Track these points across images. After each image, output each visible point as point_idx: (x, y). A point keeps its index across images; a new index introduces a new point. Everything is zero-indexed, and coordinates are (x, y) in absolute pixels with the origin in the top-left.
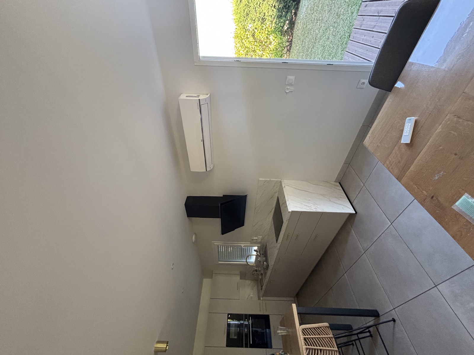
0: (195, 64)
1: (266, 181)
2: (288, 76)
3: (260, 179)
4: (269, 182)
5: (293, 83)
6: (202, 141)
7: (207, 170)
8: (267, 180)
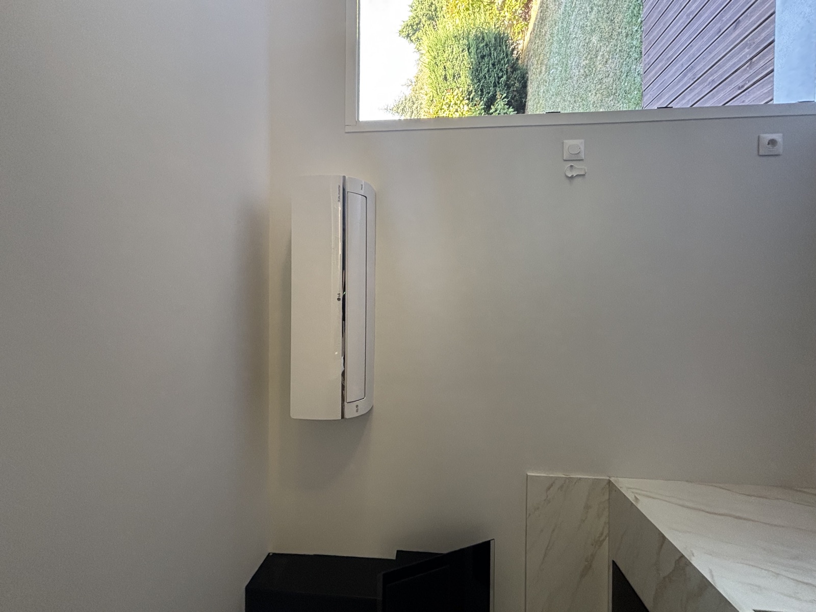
0: (348, 129)
1: (552, 482)
2: (565, 141)
3: (529, 474)
4: (567, 485)
5: (582, 156)
6: (339, 299)
7: (347, 416)
8: (557, 478)
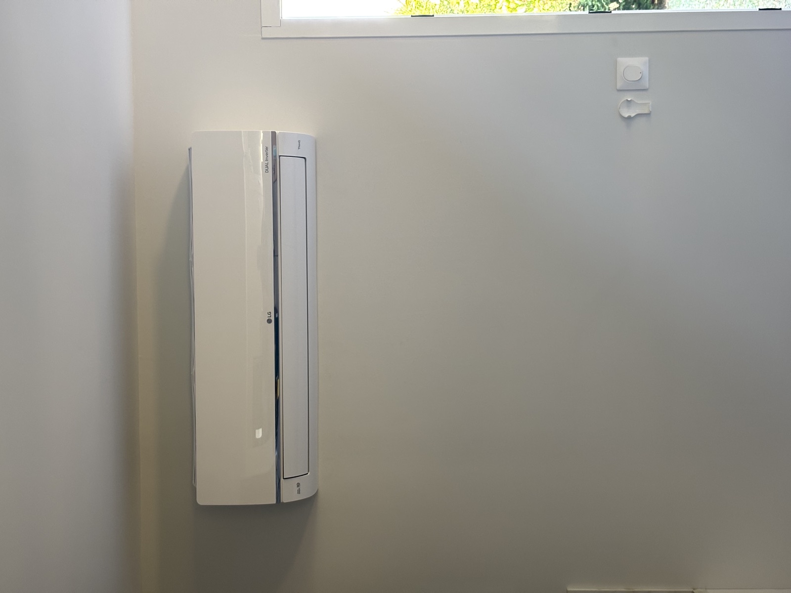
0: (266, 33)
2: (620, 60)
3: (569, 589)
5: (646, 84)
6: (269, 321)
7: (285, 499)
